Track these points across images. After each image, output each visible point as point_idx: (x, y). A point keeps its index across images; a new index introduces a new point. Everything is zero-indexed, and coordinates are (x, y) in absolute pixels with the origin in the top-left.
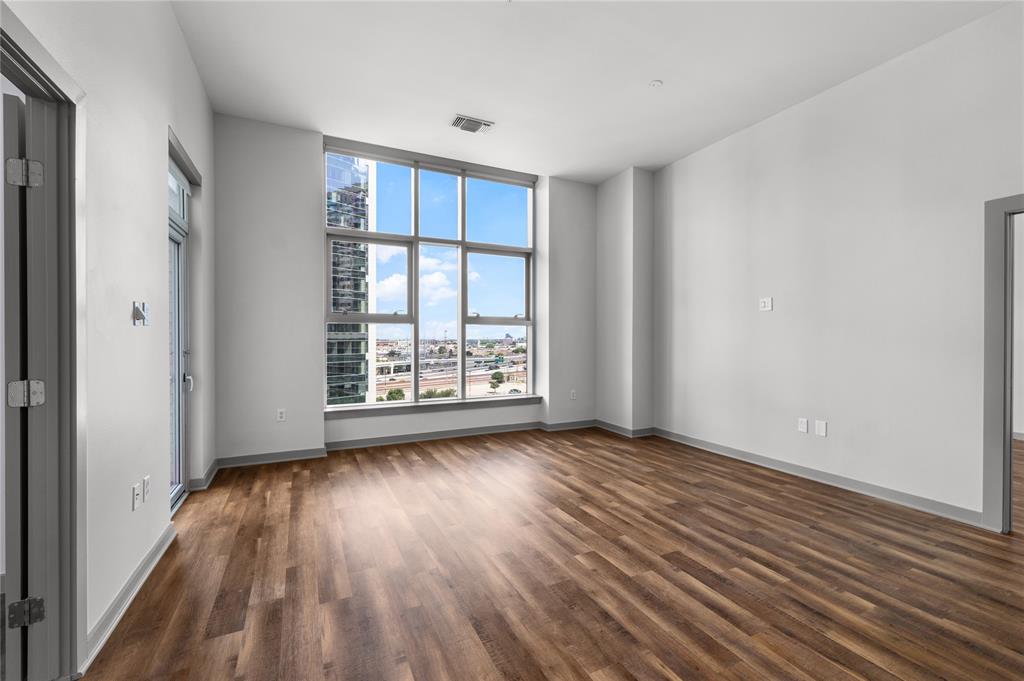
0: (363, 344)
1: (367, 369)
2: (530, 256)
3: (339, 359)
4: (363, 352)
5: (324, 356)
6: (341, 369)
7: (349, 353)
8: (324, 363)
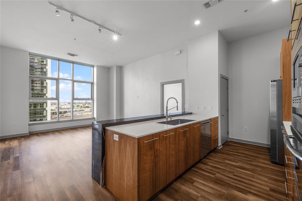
0: (45, 104)
1: (47, 113)
2: (92, 84)
3: (34, 110)
4: (45, 107)
5: (28, 108)
6: (35, 114)
7: (39, 107)
8: (28, 111)
